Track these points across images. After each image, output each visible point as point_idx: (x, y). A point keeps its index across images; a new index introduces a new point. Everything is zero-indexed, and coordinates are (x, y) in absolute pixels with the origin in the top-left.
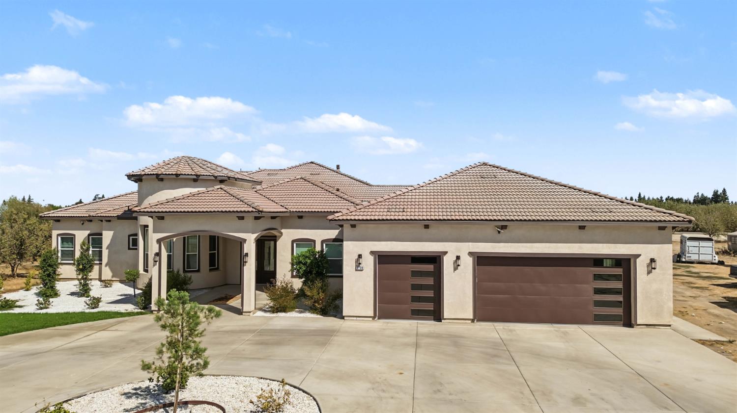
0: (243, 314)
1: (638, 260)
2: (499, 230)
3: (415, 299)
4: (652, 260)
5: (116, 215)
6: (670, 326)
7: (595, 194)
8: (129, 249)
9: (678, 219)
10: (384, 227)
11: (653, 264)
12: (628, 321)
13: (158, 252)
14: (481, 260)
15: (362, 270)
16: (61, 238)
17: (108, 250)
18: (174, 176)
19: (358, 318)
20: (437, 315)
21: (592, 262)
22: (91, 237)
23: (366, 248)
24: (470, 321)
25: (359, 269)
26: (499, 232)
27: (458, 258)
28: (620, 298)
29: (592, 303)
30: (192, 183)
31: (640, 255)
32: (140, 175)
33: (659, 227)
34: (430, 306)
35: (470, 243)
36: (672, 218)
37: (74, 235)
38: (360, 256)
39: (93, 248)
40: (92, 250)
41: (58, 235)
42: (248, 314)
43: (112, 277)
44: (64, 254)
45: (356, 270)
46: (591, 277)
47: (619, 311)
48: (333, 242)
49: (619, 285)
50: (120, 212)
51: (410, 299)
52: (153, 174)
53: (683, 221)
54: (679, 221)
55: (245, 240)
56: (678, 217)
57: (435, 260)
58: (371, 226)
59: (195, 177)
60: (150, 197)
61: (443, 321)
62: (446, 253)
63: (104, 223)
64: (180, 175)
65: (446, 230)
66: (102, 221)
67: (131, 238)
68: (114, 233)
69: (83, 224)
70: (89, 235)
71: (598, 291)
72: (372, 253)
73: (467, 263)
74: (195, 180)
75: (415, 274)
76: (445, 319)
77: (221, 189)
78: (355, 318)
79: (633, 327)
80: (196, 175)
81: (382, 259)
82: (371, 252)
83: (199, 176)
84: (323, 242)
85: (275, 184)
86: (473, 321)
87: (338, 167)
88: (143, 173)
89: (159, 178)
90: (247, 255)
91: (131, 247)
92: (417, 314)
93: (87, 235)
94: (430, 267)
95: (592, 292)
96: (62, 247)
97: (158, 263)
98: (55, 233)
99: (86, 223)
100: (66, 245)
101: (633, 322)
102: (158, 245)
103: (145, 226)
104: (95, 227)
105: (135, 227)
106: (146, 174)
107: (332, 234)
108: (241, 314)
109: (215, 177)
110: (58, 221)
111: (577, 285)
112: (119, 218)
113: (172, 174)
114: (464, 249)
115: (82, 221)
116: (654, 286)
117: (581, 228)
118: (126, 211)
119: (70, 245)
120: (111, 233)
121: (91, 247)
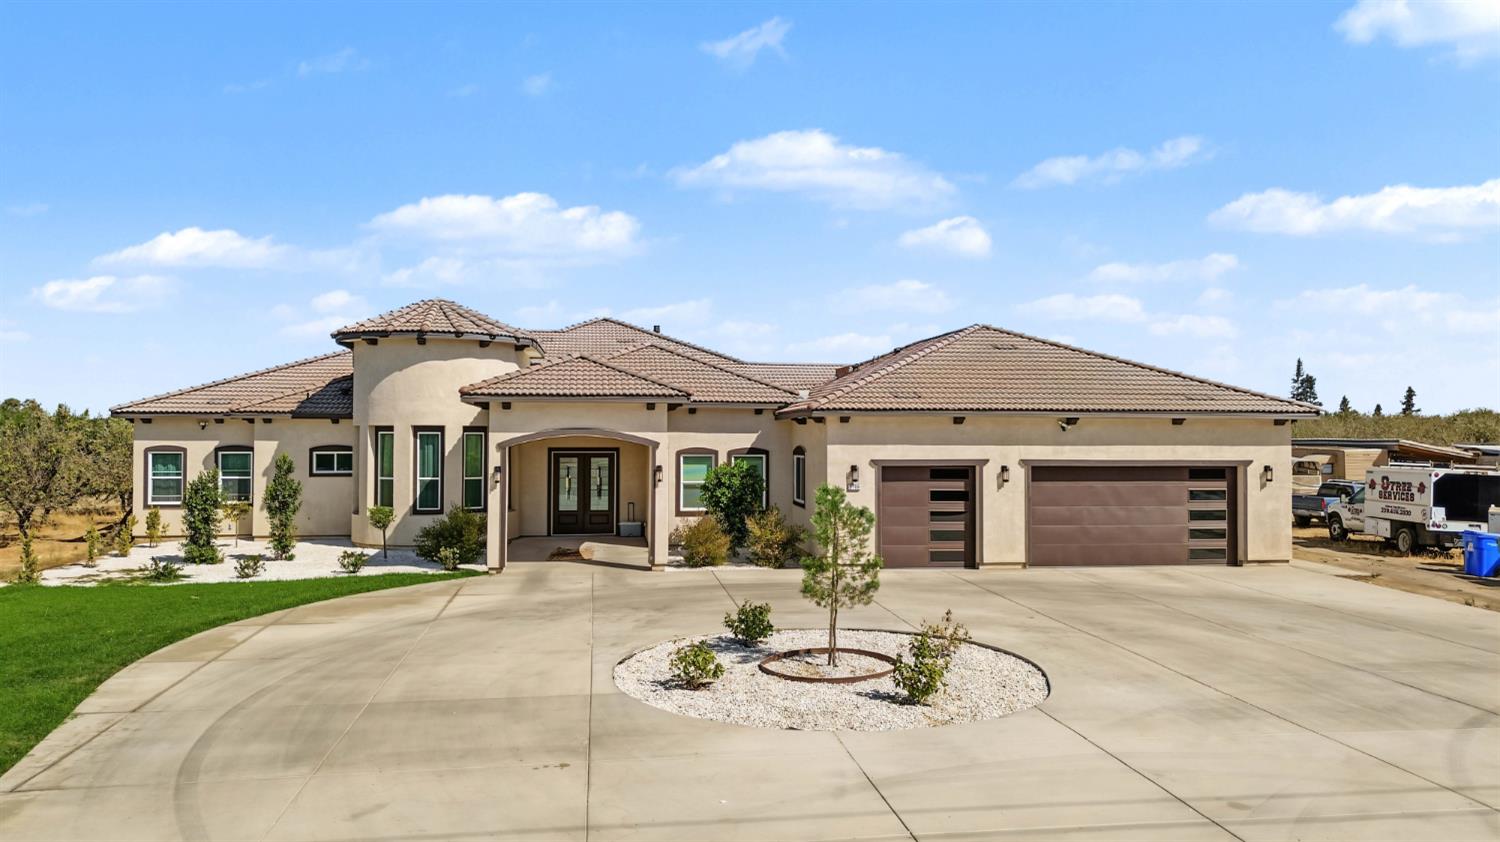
0: (653, 569)
1: (1248, 468)
2: (1064, 425)
3: (937, 536)
4: (1267, 469)
5: (289, 410)
6: (1287, 561)
7: (1176, 375)
8: (312, 474)
9: (1302, 409)
10: (891, 421)
11: (1269, 473)
12: (1233, 557)
13: (499, 465)
14: (1040, 472)
15: (857, 491)
16: (153, 455)
17: (265, 479)
20: (971, 560)
21: (1186, 474)
22: (220, 453)
23: (865, 455)
24: (1020, 567)
25: (853, 488)
26: (1064, 429)
27: (1004, 469)
28: (1223, 525)
29: (1187, 535)
30: (478, 348)
31: (1251, 462)
32: (383, 331)
33: (1275, 421)
34: (959, 546)
35: (1022, 447)
36: (1296, 408)
37: (185, 450)
38: (854, 469)
39: (224, 474)
40: (223, 480)
41: (147, 451)
42: (661, 568)
44: (159, 487)
45: (849, 491)
46: (1186, 495)
47: (1221, 544)
48: (748, 453)
49: (1221, 505)
50: (294, 407)
51: (928, 537)
52: (413, 331)
53: (1310, 412)
54: (1304, 412)
55: (656, 445)
56: (1301, 406)
57: (967, 472)
58: (872, 419)
59: (487, 338)
60: (397, 374)
61: (981, 567)
62: (986, 461)
63: (259, 425)
64: (462, 333)
65: (986, 424)
66: (251, 421)
67: (315, 453)
68: (279, 446)
69: (203, 427)
70: (217, 450)
71: (1195, 516)
72: (874, 462)
73: (1018, 475)
74: (483, 344)
75: (937, 496)
76: (983, 564)
77: (583, 358)
79: (1241, 566)
80: (490, 335)
81: (890, 472)
82: (872, 461)
83: (495, 336)
84: (730, 454)
85: (616, 354)
86: (1024, 565)
87: (657, 329)
88: (390, 328)
89: (421, 337)
90: (659, 469)
91: (315, 471)
92: (938, 559)
93: (212, 449)
94: (957, 486)
95: (1186, 516)
96: (154, 475)
97: (498, 484)
98: (139, 446)
99: (212, 426)
100: (161, 469)
101: (1240, 556)
102: (499, 454)
103: (378, 429)
104: (233, 434)
105: (325, 433)
106: (396, 331)
107: (746, 440)
108: (650, 569)
109: (517, 339)
110: (148, 421)
111: (1167, 507)
112: (296, 415)
113: (449, 332)
114: (1013, 456)
115: (203, 421)
116: (1270, 506)
117: (1176, 422)
118: (302, 402)
119: (172, 469)
120: (274, 444)
121: (220, 473)
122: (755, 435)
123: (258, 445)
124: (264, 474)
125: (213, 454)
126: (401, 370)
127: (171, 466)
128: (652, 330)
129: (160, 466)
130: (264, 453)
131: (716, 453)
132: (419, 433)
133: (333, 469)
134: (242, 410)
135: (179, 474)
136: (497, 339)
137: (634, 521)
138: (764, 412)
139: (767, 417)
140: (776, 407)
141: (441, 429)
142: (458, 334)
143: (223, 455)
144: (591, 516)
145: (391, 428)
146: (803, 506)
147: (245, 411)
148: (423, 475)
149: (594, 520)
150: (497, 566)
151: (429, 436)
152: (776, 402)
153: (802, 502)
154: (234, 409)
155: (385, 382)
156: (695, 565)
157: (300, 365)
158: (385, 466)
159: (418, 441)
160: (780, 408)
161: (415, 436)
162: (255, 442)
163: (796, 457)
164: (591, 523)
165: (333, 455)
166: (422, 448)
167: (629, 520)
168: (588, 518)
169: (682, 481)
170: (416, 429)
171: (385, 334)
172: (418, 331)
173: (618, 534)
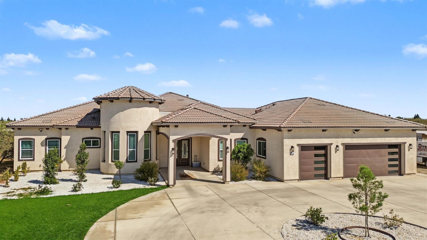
0: (226, 183)
1: (405, 144)
2: (355, 132)
3: (316, 169)
4: (410, 145)
5: (75, 125)
6: (415, 174)
9: (421, 126)
10: (303, 131)
12: (400, 173)
13: (173, 147)
14: (348, 147)
15: (293, 155)
16: (22, 141)
17: (65, 149)
18: (142, 100)
19: (291, 181)
20: (326, 177)
21: (387, 147)
22: (47, 140)
23: (295, 142)
24: (341, 178)
25: (292, 154)
27: (337, 146)
28: (397, 163)
29: (388, 166)
30: (149, 104)
31: (406, 142)
32: (117, 97)
33: (412, 130)
34: (322, 172)
35: (342, 139)
37: (34, 139)
38: (292, 147)
39: (49, 148)
40: (48, 150)
41: (19, 140)
42: (228, 182)
43: (69, 168)
44: (24, 153)
45: (290, 155)
46: (387, 153)
47: (397, 169)
48: (241, 140)
49: (397, 156)
50: (77, 123)
51: (313, 169)
52: (128, 98)
55: (226, 140)
57: (325, 148)
58: (297, 130)
59: (153, 100)
60: (121, 112)
61: (330, 179)
62: (332, 144)
63: (63, 130)
64: (145, 99)
65: (332, 132)
66: (61, 129)
67: (84, 140)
68: (70, 137)
69: (41, 131)
70: (46, 139)
71: (390, 160)
72: (298, 145)
73: (341, 148)
74: (152, 102)
75: (316, 155)
77: (195, 108)
78: (289, 181)
79: (403, 176)
81: (303, 148)
84: (235, 140)
86: (343, 178)
88: (120, 97)
89: (131, 100)
90: (228, 148)
92: (317, 177)
93: (44, 139)
94: (322, 152)
95: (387, 160)
96: (22, 148)
97: (173, 154)
98: (16, 138)
99: (44, 130)
100: (24, 146)
101: (403, 173)
102: (173, 144)
103: (112, 132)
104: (53, 133)
105: (88, 133)
106: (122, 98)
107: (240, 135)
108: (224, 183)
109: (161, 100)
110: (20, 129)
111: (383, 158)
112: (77, 127)
113: (141, 98)
114: (340, 141)
115: (41, 129)
116: (411, 156)
117: (386, 130)
118: (79, 122)
119: (29, 146)
120: (69, 137)
121: (47, 147)
122: (243, 134)
123: (63, 138)
125: (45, 141)
126: (122, 111)
127: (28, 145)
128: (186, 96)
129: (24, 145)
130: (65, 140)
132: (128, 134)
133: (91, 146)
134: (58, 125)
135: (32, 148)
136: (156, 101)
137: (196, 162)
138: (246, 126)
139: (247, 127)
140: (251, 124)
141: (137, 132)
142: (144, 99)
143: (48, 141)
144: (182, 160)
145: (119, 132)
146: (265, 158)
147: (59, 125)
148: (129, 149)
149: (183, 161)
150: (173, 184)
151: (132, 134)
152: (251, 123)
153: (265, 157)
154: (55, 124)
155: (116, 116)
156: (236, 181)
157: (72, 108)
158: (116, 145)
159: (128, 136)
160: (252, 125)
161: (127, 135)
162: (62, 136)
163: (258, 141)
164: (182, 163)
165: (91, 141)
166: (130, 139)
167: (195, 162)
168: (181, 161)
169: (220, 150)
170: (128, 132)
171: (118, 99)
172: (130, 98)
173: (192, 166)
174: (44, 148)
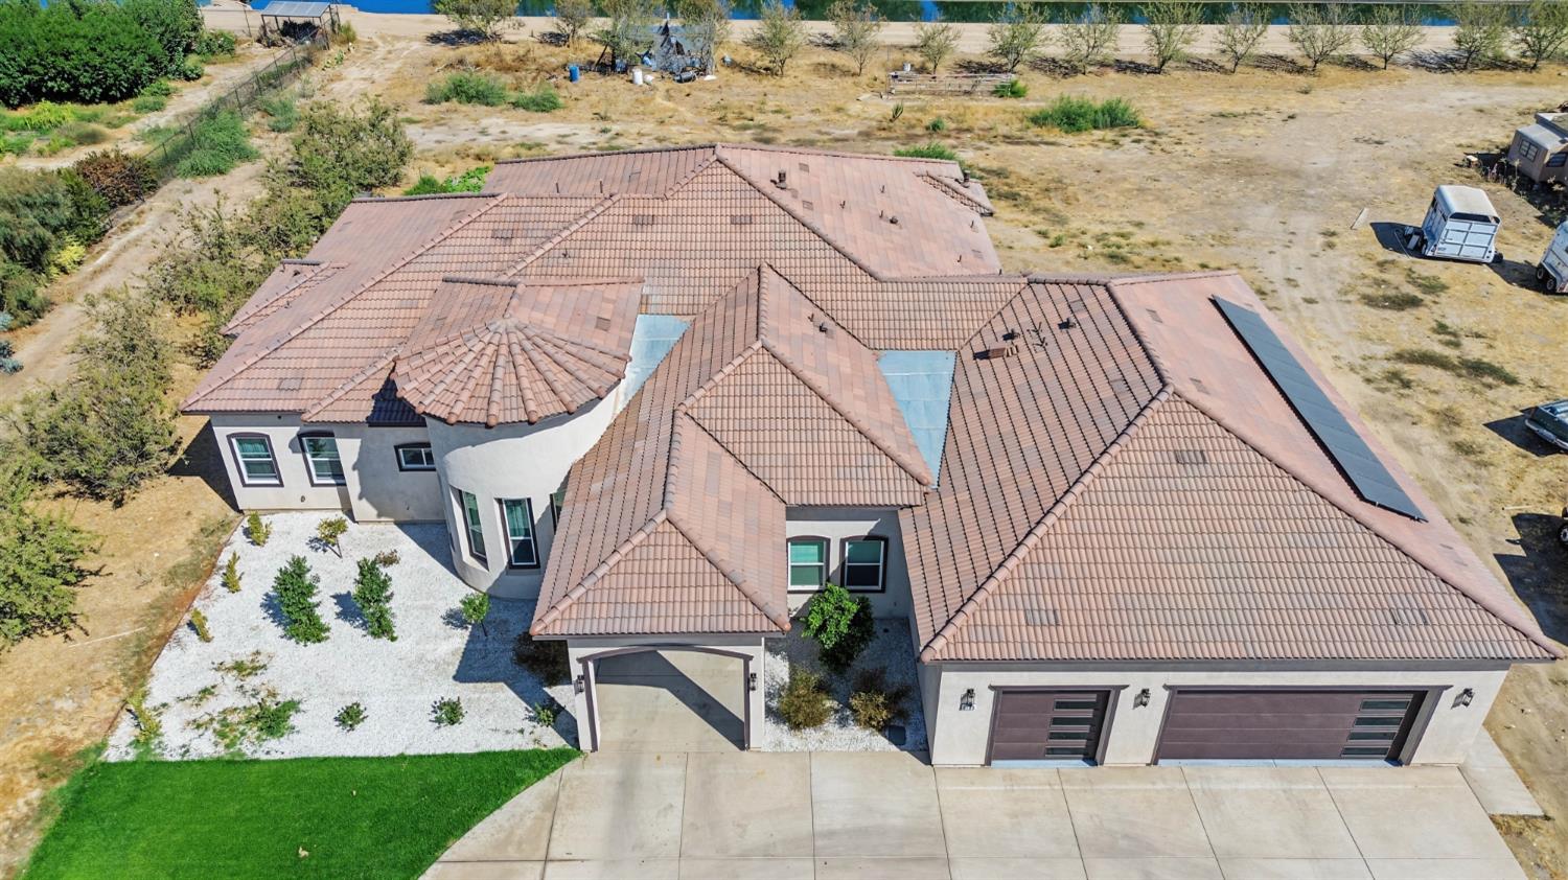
0: (750, 749)
1: (1445, 692)
3: (1056, 735)
4: (1468, 692)
5: (364, 418)
8: (402, 470)
9: (1537, 653)
11: (1467, 696)
12: (1394, 756)
13: (582, 673)
15: (971, 710)
16: (238, 439)
17: (356, 472)
19: (957, 766)
20: (1090, 756)
22: (304, 438)
23: (983, 683)
24: (1144, 764)
25: (967, 707)
27: (1146, 692)
29: (1346, 736)
31: (1450, 686)
34: (1080, 744)
36: (1527, 649)
37: (267, 435)
38: (971, 692)
39: (313, 456)
41: (229, 437)
42: (757, 749)
43: (378, 516)
44: (252, 468)
45: (962, 709)
46: (1359, 706)
47: (1385, 744)
48: (865, 540)
49: (1398, 714)
51: (1047, 735)
52: (478, 423)
55: (750, 658)
61: (1101, 764)
62: (1125, 686)
64: (537, 420)
67: (400, 450)
68: (361, 443)
69: (279, 417)
70: (300, 436)
71: (1362, 722)
72: (993, 688)
73: (1160, 699)
76: (1105, 762)
77: (670, 522)
78: (951, 766)
79: (1402, 765)
80: (569, 412)
82: (991, 686)
83: (575, 411)
84: (843, 542)
86: (1149, 764)
91: (404, 466)
92: (1056, 753)
93: (294, 435)
94: (1091, 697)
95: (1352, 722)
96: (243, 457)
98: (221, 433)
99: (288, 416)
101: (1403, 756)
102: (581, 665)
103: (460, 490)
105: (402, 435)
107: (863, 528)
111: (1335, 714)
112: (371, 423)
113: (520, 422)
114: (1159, 679)
118: (376, 397)
120: (358, 442)
121: (308, 456)
122: (875, 523)
123: (339, 442)
124: (354, 469)
125: (297, 439)
126: (473, 446)
127: (258, 450)
129: (247, 450)
130: (349, 450)
131: (828, 541)
132: (504, 505)
133: (423, 463)
134: (314, 419)
135: (268, 456)
141: (527, 502)
142: (530, 423)
143: (307, 440)
145: (474, 495)
147: (317, 422)
151: (515, 506)
159: (505, 511)
161: (501, 507)
162: (337, 439)
165: (420, 451)
166: (510, 513)
169: (790, 563)
170: (501, 501)
172: (484, 423)
174: (300, 456)
